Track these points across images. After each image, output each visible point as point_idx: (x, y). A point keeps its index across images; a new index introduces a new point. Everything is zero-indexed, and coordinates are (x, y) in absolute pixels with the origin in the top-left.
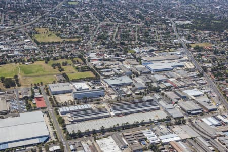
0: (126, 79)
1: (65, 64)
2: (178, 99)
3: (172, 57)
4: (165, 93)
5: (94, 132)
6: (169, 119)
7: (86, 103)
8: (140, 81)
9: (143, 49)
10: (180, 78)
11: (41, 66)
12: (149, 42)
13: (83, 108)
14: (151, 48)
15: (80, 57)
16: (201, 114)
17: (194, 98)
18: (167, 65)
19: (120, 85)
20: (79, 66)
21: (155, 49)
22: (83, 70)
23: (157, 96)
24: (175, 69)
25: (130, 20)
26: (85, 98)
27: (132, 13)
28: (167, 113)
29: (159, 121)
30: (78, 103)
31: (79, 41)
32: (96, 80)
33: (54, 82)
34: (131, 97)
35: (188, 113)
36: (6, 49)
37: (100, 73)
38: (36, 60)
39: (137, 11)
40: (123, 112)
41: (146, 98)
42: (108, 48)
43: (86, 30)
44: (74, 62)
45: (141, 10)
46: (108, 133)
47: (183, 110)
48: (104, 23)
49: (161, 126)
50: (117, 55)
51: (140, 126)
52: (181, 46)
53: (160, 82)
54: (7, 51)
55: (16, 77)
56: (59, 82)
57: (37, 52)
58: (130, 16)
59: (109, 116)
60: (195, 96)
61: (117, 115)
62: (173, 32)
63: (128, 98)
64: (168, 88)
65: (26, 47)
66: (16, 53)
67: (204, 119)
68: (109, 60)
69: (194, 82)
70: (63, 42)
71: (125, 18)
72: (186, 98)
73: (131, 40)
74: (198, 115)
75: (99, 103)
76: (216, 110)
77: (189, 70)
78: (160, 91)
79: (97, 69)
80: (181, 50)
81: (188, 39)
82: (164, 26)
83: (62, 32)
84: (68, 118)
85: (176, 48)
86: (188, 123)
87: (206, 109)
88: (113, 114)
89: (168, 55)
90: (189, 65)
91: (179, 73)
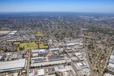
0: (58, 49)
1: (41, 43)
2: (72, 56)
3: (77, 41)
4: (68, 54)
5: (39, 67)
6: (66, 63)
7: (41, 56)
8: (62, 49)
9: (68, 38)
10: (76, 49)
11: (33, 44)
12: (71, 36)
13: (39, 58)
14: (71, 38)
15: (46, 41)
16: (78, 62)
17: (77, 56)
18: (73, 44)
19: (54, 51)
20: (45, 44)
21: (72, 38)
22: (45, 45)
23: (65, 55)
24: (76, 45)
25: (68, 29)
26: (41, 55)
27: (70, 26)
28: (66, 61)
29: (62, 64)
30: (38, 56)
31: (48, 36)
32: (48, 49)
33: (34, 49)
34: (56, 55)
35: (73, 61)
36: (26, 38)
37: (50, 46)
38: (32, 42)
39: (72, 26)
40: (51, 60)
41: (61, 55)
42: (57, 38)
43: (52, 32)
44: (44, 43)
45: (73, 25)
46: (43, 67)
47: (72, 60)
48: (59, 30)
49: (62, 66)
50: (58, 40)
51: (55, 65)
52: (81, 37)
53: (68, 50)
54: (26, 39)
55: (24, 47)
56: (36, 49)
57: (34, 39)
58: (69, 27)
59: (46, 61)
60: (78, 55)
61: (49, 61)
62: (80, 33)
63: (55, 55)
64: (70, 52)
65: (32, 38)
66: (28, 39)
67: (78, 64)
68: (55, 42)
69: (80, 50)
70: (43, 36)
71: (67, 28)
72: (75, 56)
73: (65, 35)
74: (77, 62)
75: (45, 57)
76: (83, 60)
77: (80, 46)
78: (67, 53)
79: (50, 45)
80: (81, 39)
81: (84, 35)
82: (78, 31)
83: (45, 33)
84: (33, 61)
85: (79, 38)
86: (72, 65)
87: (80, 60)
88: (48, 61)
89: (75, 40)
90: (81, 44)
91: (76, 47)
